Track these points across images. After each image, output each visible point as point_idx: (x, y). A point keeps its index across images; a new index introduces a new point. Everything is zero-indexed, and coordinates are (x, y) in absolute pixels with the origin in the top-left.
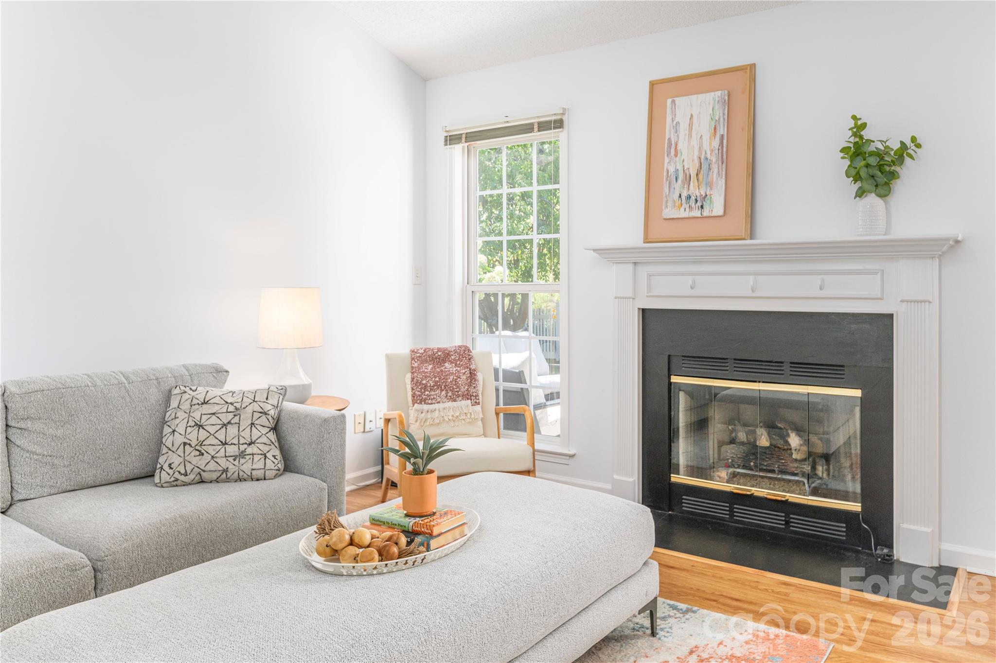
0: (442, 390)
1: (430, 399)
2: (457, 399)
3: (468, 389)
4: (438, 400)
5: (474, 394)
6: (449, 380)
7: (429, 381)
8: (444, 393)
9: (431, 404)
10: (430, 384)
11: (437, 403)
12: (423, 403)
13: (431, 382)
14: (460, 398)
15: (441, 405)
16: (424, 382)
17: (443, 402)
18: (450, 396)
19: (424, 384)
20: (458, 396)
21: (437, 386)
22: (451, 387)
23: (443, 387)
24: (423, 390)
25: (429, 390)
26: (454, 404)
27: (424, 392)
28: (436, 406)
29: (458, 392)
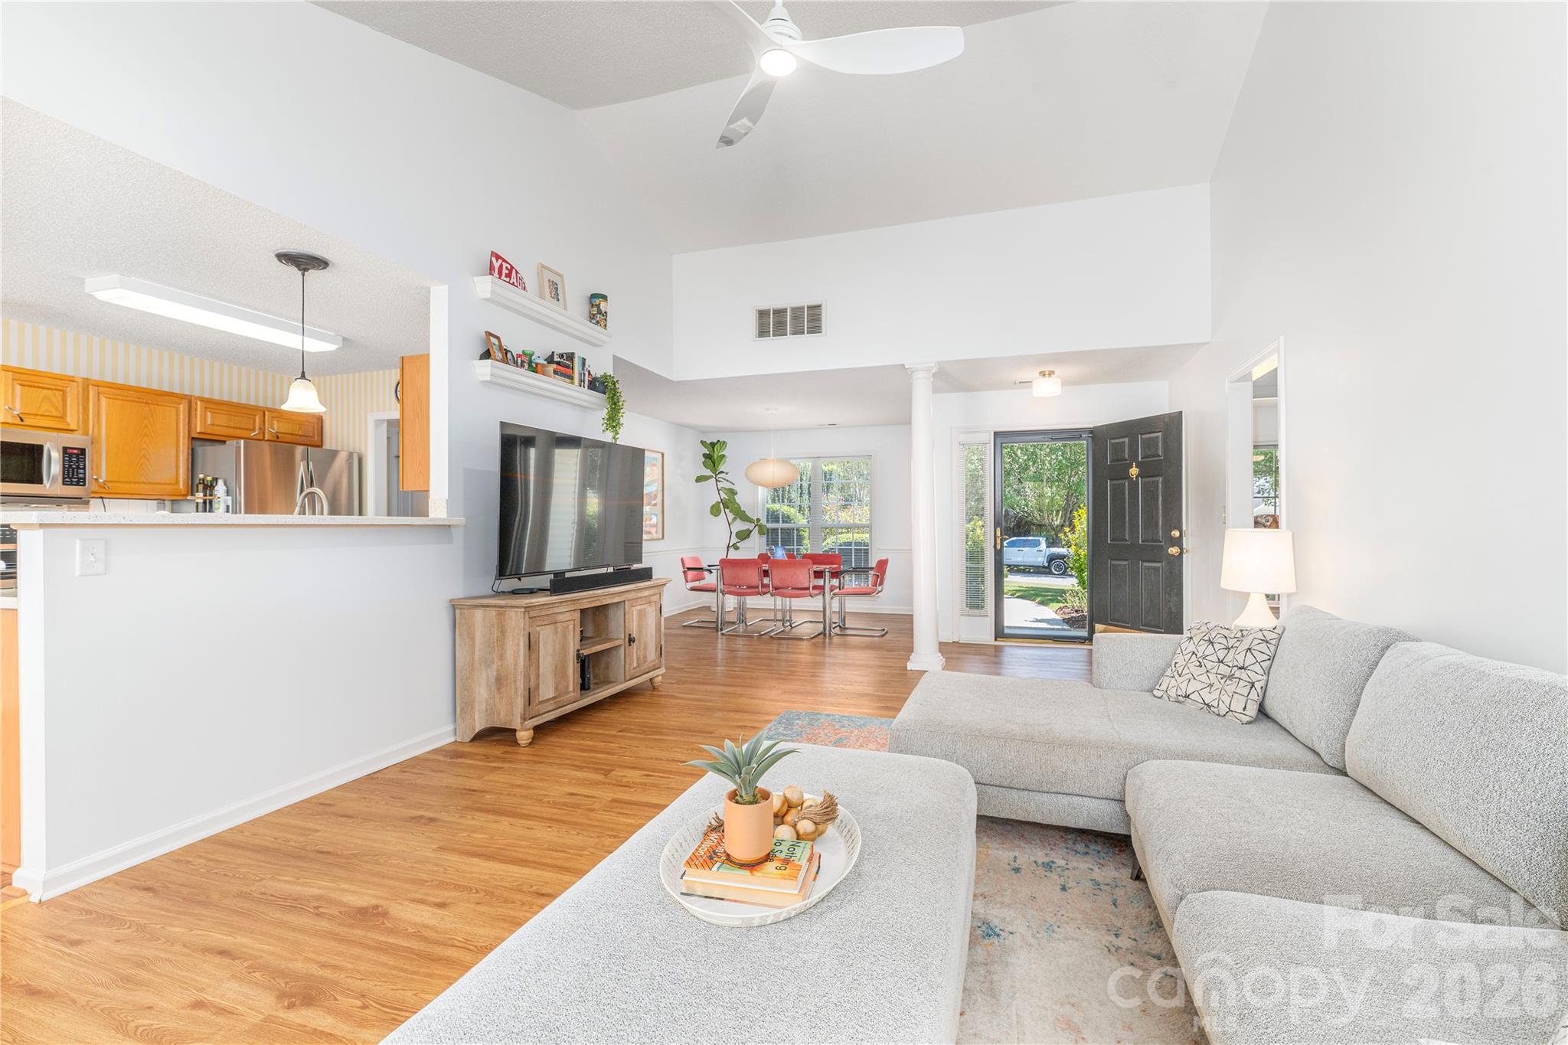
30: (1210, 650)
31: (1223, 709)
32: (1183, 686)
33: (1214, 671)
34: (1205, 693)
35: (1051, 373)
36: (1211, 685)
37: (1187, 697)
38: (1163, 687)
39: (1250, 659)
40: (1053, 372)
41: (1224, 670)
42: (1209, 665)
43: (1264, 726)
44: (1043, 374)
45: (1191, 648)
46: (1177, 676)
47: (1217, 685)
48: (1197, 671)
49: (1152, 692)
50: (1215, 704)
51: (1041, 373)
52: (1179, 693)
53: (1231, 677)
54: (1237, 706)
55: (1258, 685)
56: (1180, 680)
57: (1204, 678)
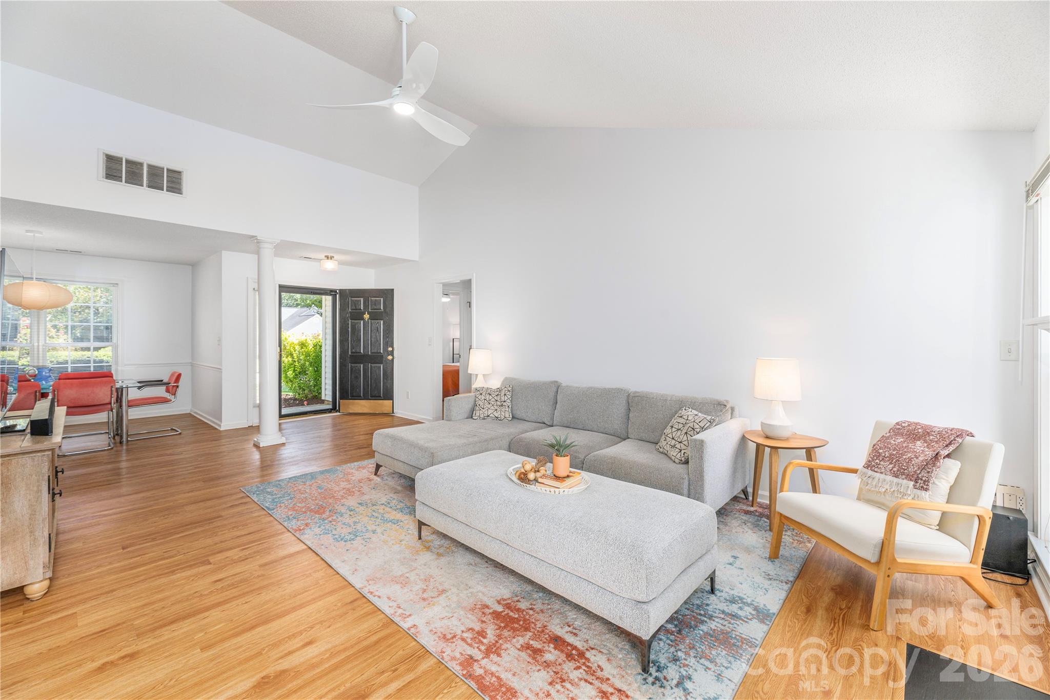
0: (891, 463)
1: (877, 467)
2: (900, 476)
3: (916, 470)
4: (882, 471)
5: (924, 479)
6: (904, 457)
7: (886, 451)
8: (891, 466)
9: (876, 472)
10: (885, 455)
11: (880, 473)
12: (869, 468)
13: (887, 453)
14: (904, 477)
15: (883, 476)
16: (881, 451)
17: (885, 474)
18: (894, 471)
19: (880, 453)
20: (903, 474)
21: (891, 458)
22: (901, 463)
23: (894, 461)
24: (875, 458)
25: (881, 459)
26: (895, 480)
27: (876, 460)
28: (877, 475)
29: (905, 470)
30: (491, 397)
31: (503, 417)
32: (486, 412)
33: (495, 404)
34: (495, 413)
35: (332, 258)
36: (496, 410)
37: (488, 416)
38: (478, 414)
39: (506, 398)
40: (333, 257)
41: (499, 403)
42: (493, 403)
43: (515, 421)
44: (327, 257)
45: (483, 398)
46: (482, 409)
47: (498, 409)
48: (489, 406)
49: (472, 417)
50: (499, 416)
51: (325, 256)
52: (485, 415)
53: (502, 405)
54: (507, 416)
55: (510, 406)
56: (484, 410)
57: (492, 408)
